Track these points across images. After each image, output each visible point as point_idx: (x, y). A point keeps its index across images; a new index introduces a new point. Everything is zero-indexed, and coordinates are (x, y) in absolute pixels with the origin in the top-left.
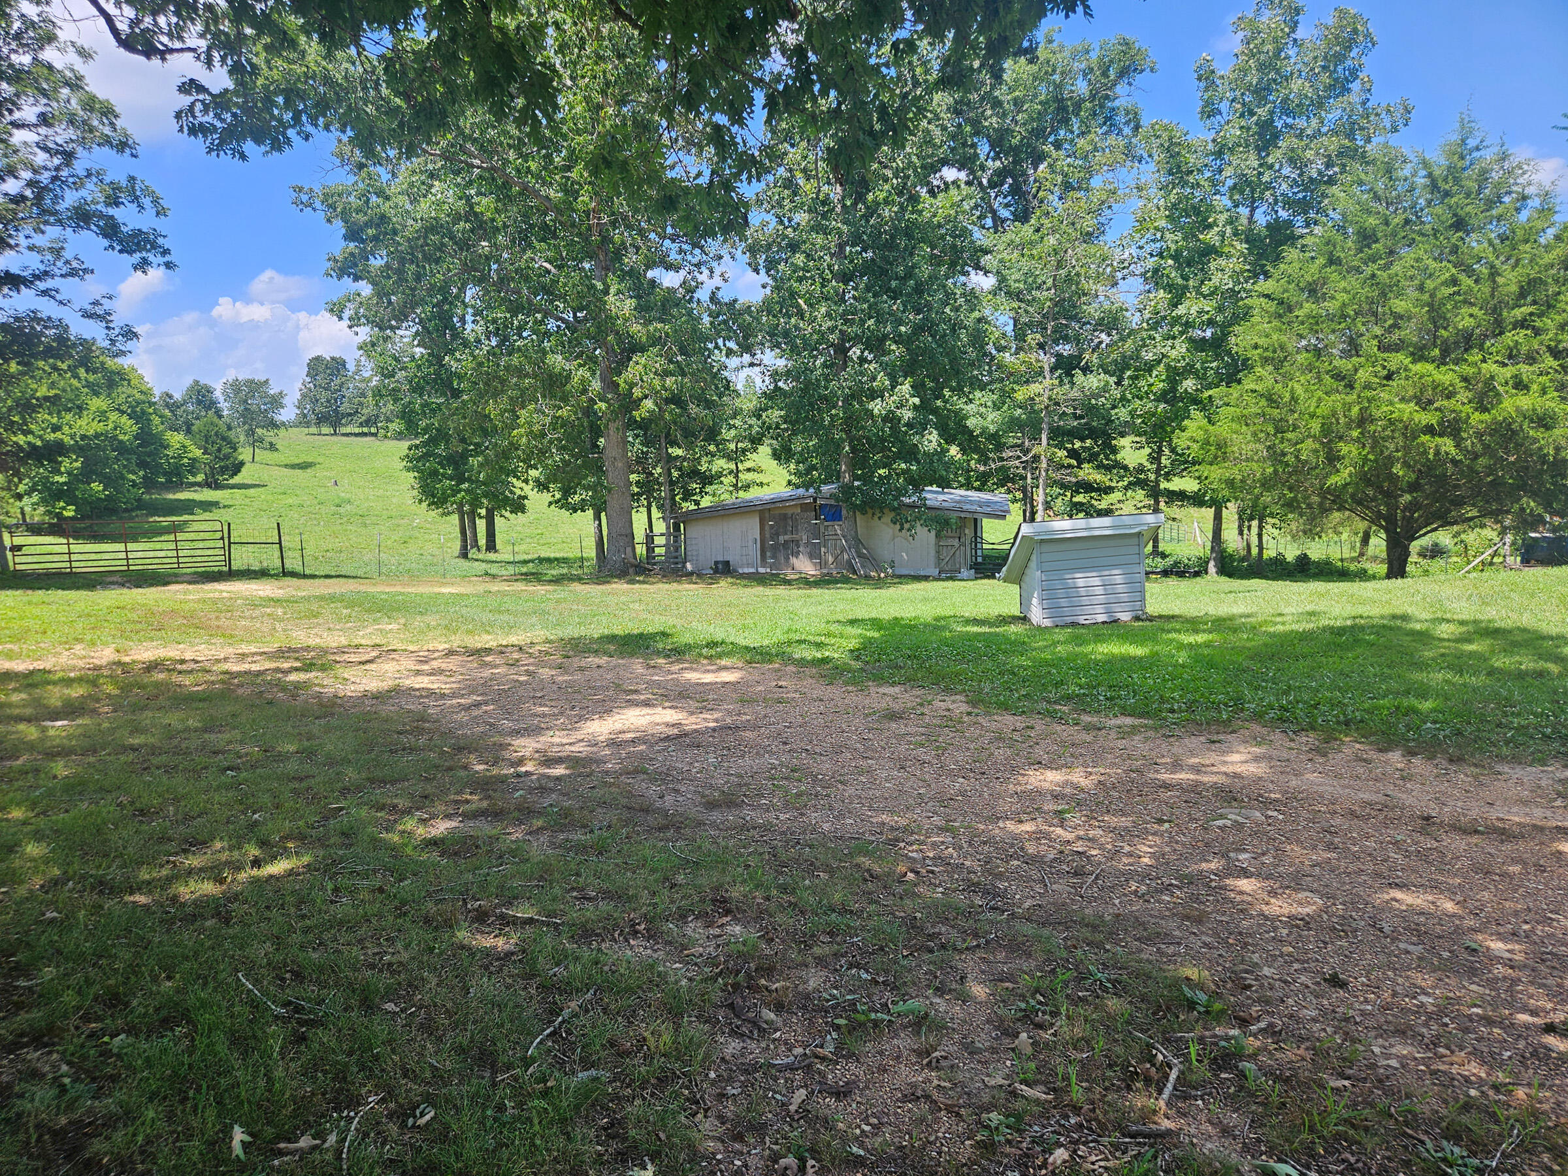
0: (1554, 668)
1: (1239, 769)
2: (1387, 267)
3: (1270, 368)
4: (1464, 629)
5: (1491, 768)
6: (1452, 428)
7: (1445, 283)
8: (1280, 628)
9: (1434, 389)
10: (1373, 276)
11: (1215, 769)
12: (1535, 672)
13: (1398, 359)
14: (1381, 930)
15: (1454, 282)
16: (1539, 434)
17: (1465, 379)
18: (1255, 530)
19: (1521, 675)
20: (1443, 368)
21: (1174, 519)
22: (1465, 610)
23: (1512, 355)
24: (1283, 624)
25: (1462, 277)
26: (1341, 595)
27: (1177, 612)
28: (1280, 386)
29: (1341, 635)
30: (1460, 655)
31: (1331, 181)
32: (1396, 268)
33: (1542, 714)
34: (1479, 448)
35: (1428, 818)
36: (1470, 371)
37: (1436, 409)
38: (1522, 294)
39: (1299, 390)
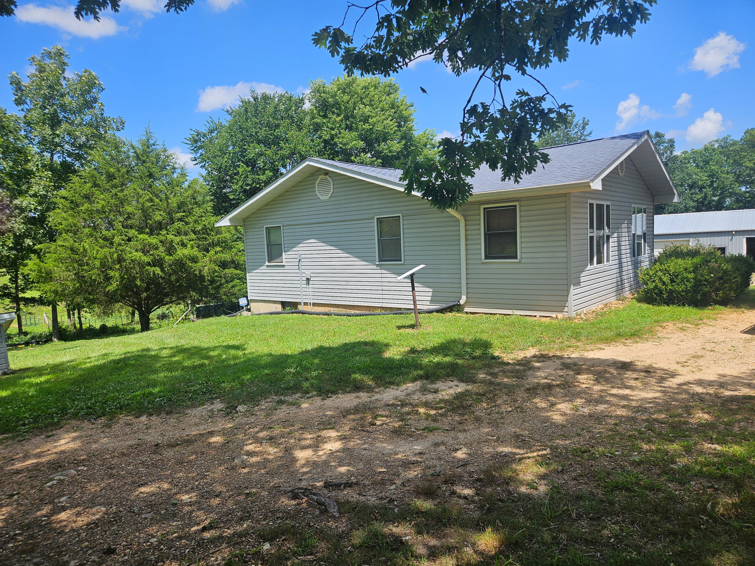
0: (206, 362)
1: (63, 448)
2: (122, 191)
3: (70, 234)
4: (172, 351)
5: (184, 412)
6: (158, 263)
7: (147, 200)
8: (88, 365)
9: (149, 246)
10: (116, 194)
11: (50, 452)
12: (199, 365)
13: (132, 232)
14: (133, 512)
15: (151, 200)
16: (193, 265)
17: (161, 242)
18: (76, 315)
19: (194, 367)
20: (152, 237)
21: (30, 313)
22: (172, 342)
23: (178, 233)
24: (90, 362)
25: (154, 198)
26: (119, 343)
27: (30, 365)
28: (76, 244)
29: (118, 363)
30: (170, 363)
31: (91, 148)
32: (126, 192)
33: (202, 383)
34: (171, 271)
35: (157, 445)
36: (163, 238)
37: (151, 255)
38: (179, 208)
39: (87, 247)
